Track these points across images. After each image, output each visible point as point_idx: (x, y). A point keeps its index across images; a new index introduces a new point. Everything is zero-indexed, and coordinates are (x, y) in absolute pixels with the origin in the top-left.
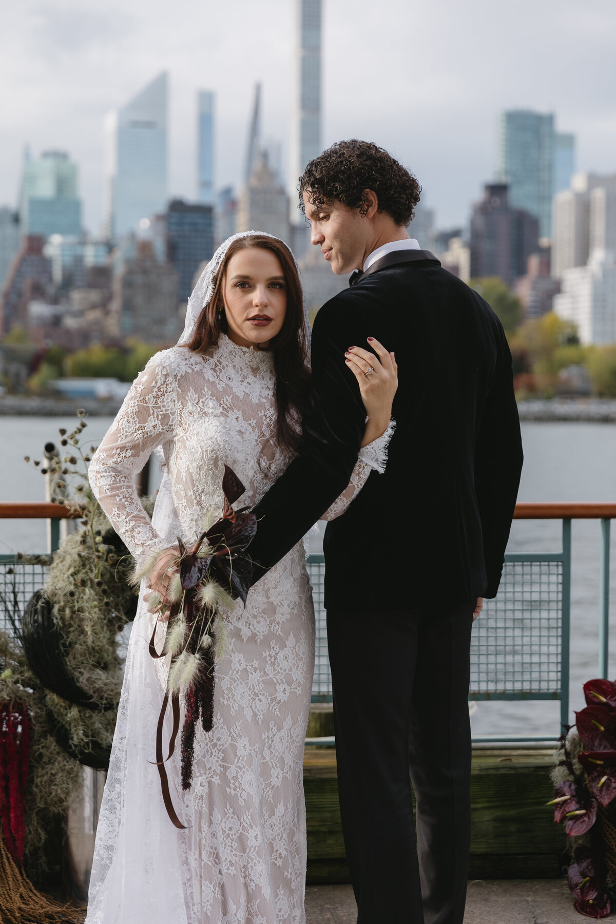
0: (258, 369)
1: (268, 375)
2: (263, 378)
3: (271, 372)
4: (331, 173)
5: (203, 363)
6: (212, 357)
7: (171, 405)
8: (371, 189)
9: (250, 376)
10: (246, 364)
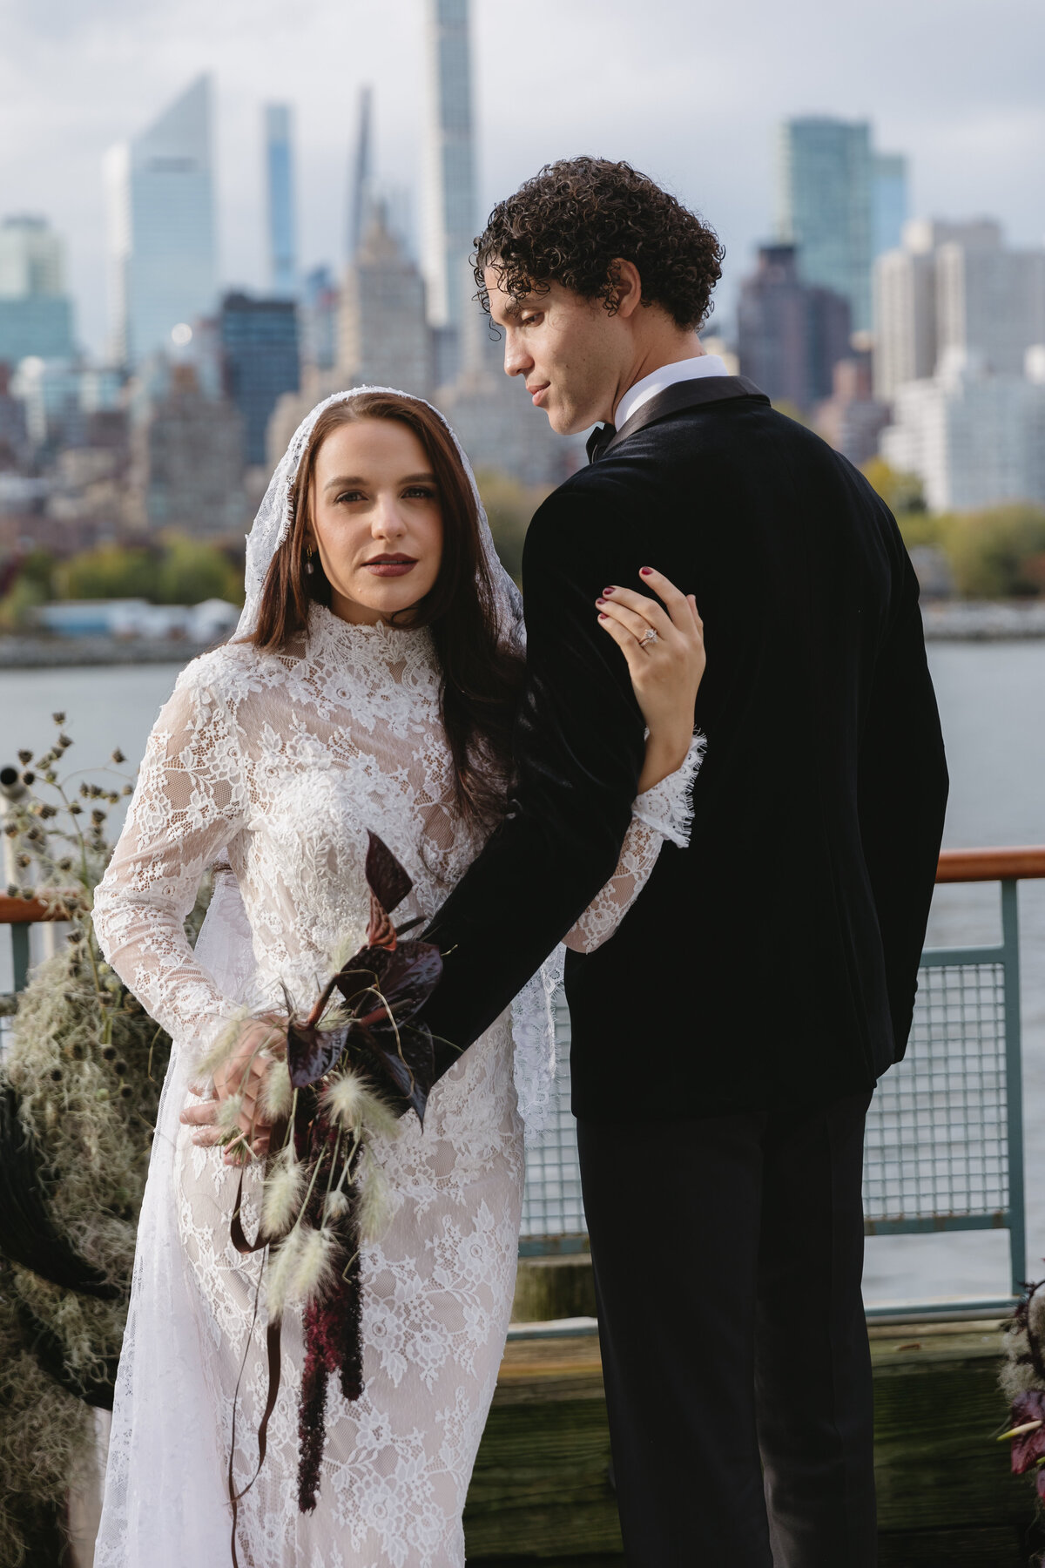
0: (402, 664)
1: (426, 673)
2: (415, 682)
3: (432, 666)
4: (544, 227)
5: (285, 671)
6: (302, 655)
7: (230, 761)
8: (627, 258)
9: (387, 682)
10: (375, 658)
